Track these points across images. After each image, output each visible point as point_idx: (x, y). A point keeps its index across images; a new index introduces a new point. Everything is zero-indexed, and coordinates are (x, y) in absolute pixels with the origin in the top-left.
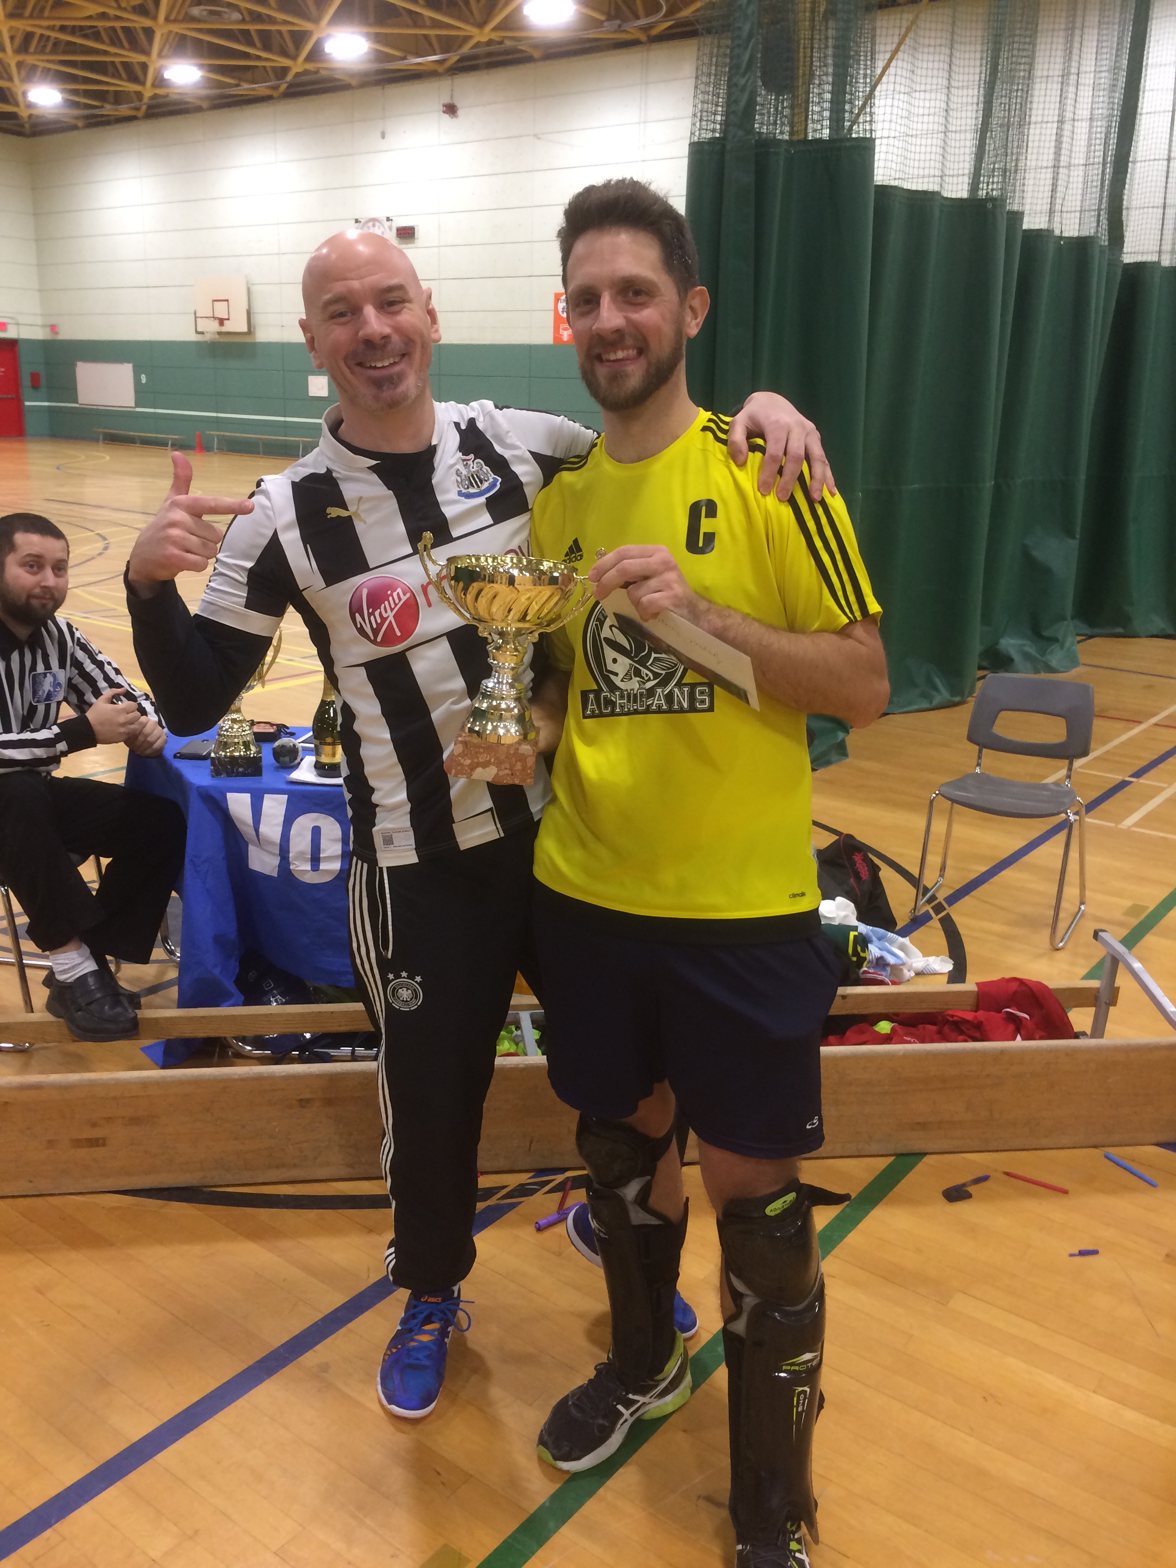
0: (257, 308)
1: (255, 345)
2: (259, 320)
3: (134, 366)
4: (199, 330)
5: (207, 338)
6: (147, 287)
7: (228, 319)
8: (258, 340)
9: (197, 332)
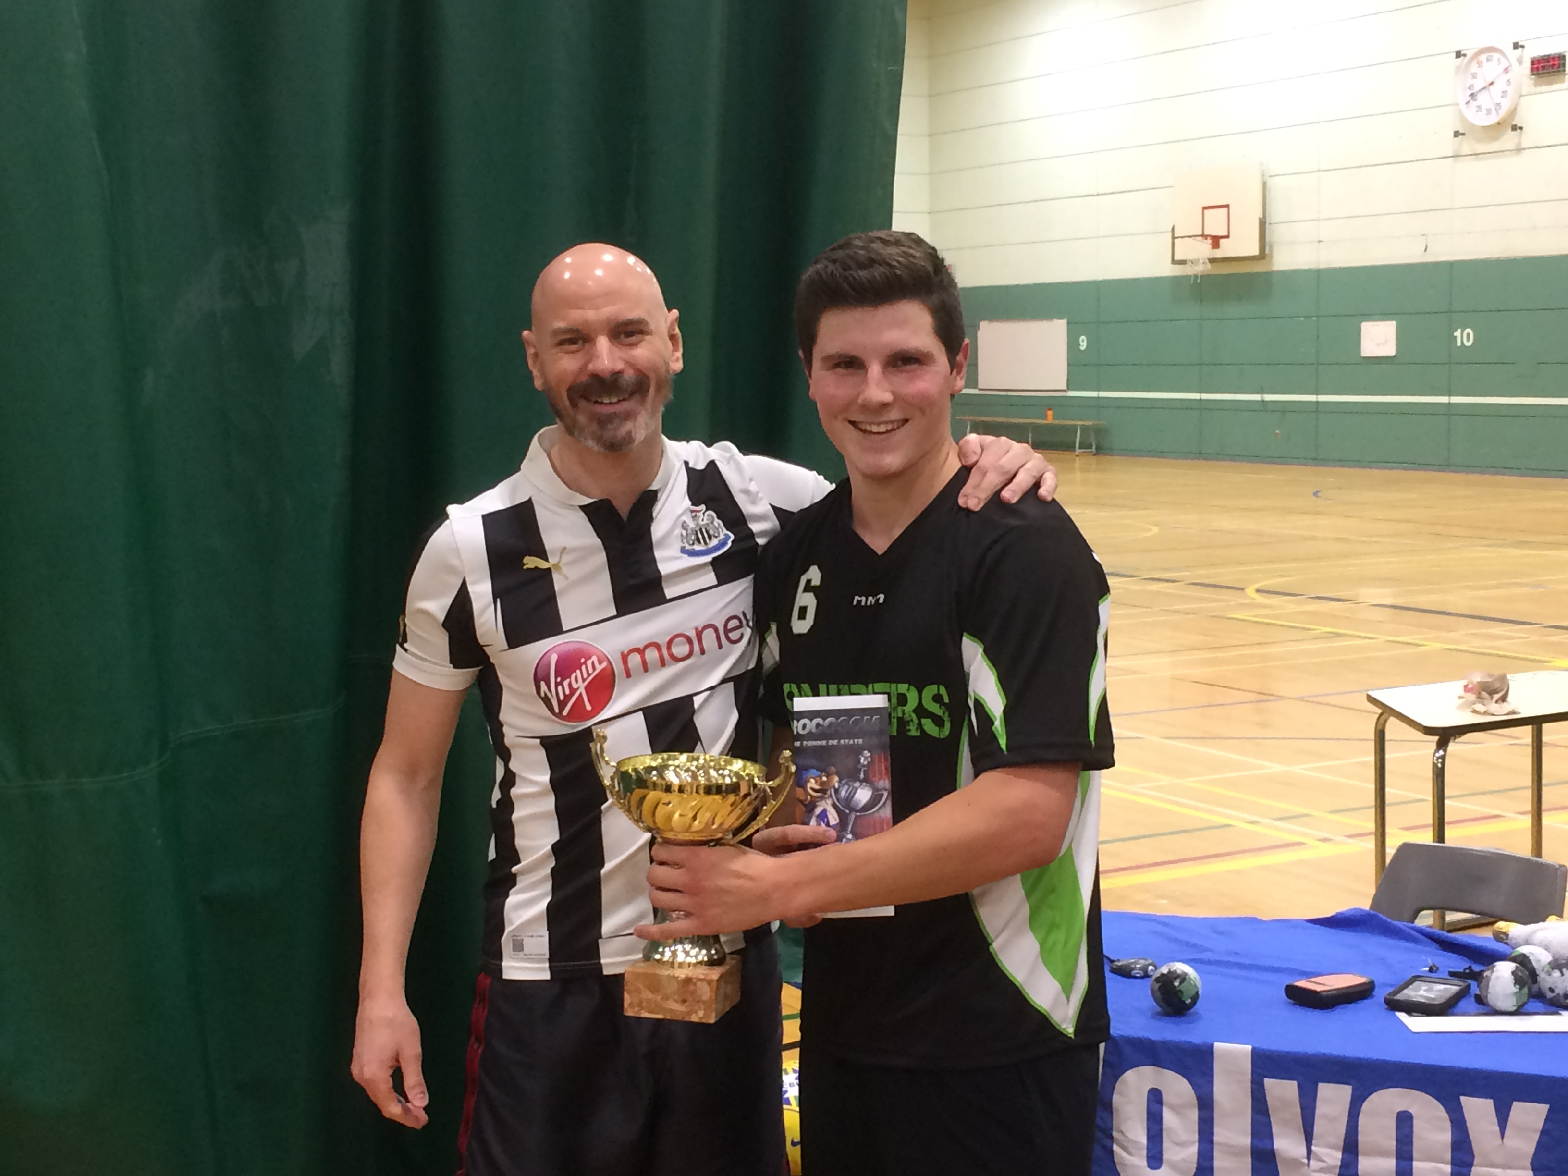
0: (1276, 214)
1: (1268, 277)
2: (1278, 234)
3: (1068, 323)
4: (1176, 258)
5: (1188, 270)
6: (1098, 195)
7: (1227, 237)
8: (1276, 268)
9: (1174, 262)
